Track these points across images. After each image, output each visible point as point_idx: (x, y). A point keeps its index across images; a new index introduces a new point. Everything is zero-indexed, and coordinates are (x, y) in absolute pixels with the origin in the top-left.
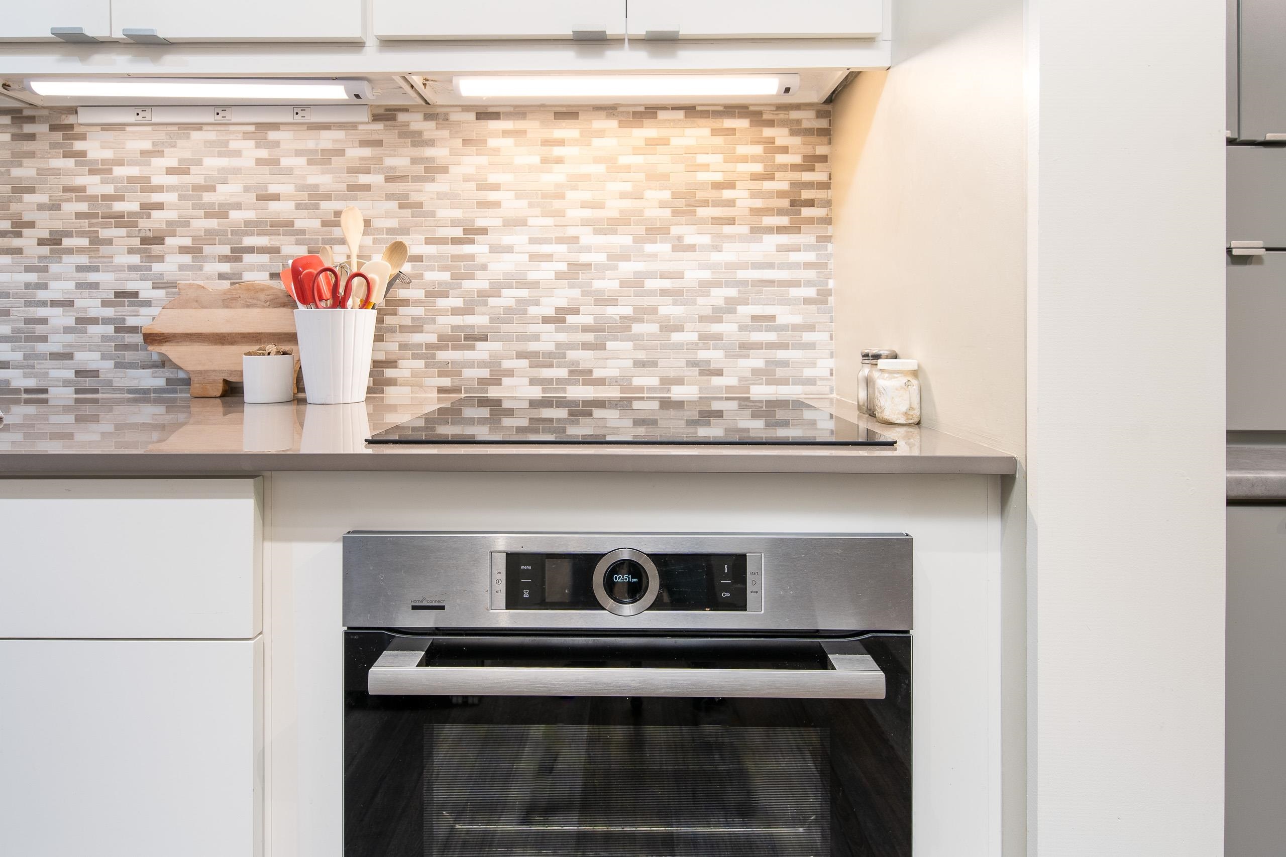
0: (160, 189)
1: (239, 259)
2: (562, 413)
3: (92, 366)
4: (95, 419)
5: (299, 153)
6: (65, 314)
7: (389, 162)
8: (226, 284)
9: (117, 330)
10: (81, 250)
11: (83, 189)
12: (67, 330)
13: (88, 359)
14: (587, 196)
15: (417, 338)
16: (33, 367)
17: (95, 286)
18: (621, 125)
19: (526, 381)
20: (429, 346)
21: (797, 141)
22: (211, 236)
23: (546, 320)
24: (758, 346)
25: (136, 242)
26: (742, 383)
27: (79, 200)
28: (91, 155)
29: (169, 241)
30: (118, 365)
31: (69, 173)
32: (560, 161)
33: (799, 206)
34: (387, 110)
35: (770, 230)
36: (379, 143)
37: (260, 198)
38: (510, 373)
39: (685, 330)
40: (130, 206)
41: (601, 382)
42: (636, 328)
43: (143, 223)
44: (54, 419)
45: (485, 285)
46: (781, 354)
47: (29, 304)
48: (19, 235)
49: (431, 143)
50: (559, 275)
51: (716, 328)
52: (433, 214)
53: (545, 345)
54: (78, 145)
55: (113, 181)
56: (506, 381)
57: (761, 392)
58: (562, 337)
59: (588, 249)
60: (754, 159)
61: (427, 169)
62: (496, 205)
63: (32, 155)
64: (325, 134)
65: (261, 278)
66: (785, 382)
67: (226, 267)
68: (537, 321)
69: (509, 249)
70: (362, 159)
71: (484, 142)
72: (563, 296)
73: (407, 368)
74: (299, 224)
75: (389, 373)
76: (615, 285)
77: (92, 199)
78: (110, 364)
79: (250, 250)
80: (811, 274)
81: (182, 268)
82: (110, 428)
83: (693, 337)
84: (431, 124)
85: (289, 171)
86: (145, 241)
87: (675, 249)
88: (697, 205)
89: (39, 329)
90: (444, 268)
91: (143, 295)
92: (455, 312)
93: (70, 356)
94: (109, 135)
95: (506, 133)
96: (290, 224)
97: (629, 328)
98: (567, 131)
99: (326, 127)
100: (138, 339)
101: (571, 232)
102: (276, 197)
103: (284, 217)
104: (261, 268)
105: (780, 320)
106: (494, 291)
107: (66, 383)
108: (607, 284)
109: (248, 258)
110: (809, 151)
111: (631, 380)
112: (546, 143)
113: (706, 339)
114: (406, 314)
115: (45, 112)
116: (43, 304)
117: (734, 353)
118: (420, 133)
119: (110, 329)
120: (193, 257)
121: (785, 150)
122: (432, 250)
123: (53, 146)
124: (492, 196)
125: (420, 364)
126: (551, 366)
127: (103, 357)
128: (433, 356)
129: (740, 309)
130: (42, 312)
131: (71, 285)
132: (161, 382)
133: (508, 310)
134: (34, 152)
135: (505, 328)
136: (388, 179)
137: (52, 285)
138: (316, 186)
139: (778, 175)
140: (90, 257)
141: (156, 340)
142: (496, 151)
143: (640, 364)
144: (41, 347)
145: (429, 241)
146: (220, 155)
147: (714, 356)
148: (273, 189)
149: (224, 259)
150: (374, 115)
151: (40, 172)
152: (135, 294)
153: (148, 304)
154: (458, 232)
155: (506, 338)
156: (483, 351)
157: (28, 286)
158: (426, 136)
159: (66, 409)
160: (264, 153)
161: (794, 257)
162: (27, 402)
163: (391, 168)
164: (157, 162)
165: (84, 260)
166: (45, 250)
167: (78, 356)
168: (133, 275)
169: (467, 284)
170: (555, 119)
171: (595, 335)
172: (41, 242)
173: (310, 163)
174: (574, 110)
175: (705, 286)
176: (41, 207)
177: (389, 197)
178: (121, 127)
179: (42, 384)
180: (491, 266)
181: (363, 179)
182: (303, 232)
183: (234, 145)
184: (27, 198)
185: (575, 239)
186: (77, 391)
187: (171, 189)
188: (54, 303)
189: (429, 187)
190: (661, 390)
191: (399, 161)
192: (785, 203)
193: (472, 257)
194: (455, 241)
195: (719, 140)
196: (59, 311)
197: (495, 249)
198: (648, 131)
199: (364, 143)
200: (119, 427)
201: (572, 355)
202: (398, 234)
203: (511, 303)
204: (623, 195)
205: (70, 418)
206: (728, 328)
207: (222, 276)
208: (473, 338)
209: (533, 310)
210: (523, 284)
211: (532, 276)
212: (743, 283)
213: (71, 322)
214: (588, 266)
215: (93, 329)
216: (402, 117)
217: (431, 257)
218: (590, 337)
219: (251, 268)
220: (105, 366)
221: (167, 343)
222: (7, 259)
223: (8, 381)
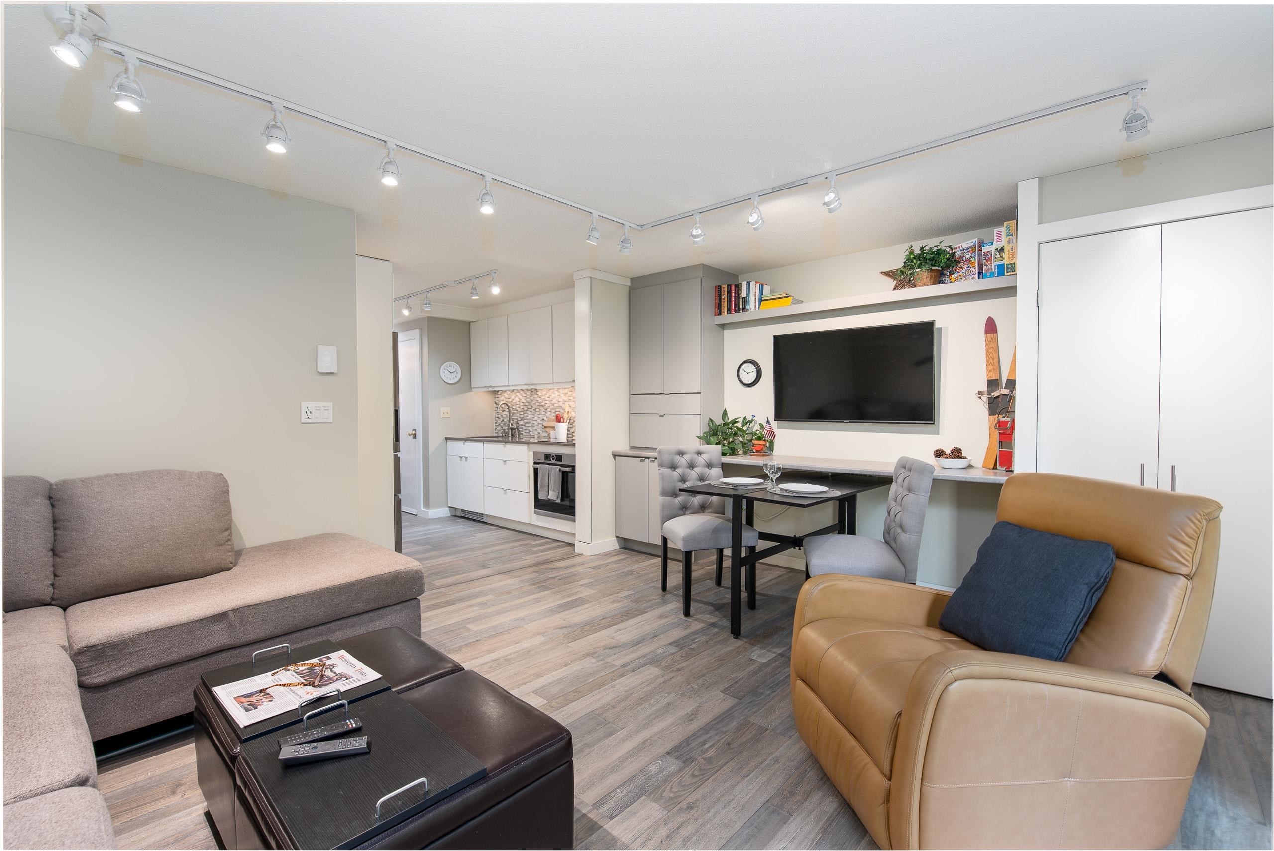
0: (547, 400)
9: (542, 425)
11: (538, 401)
13: (539, 430)
28: (539, 395)
29: (548, 410)
31: (537, 398)
37: (558, 402)
40: (543, 404)
48: (532, 409)
77: (539, 403)
86: (545, 410)
89: (534, 425)
102: (560, 402)
127: (541, 430)
131: (537, 418)
137: (535, 418)
141: (545, 428)
144: (534, 428)
148: (560, 400)
151: (534, 398)
152: (544, 419)
153: (545, 421)
157: (533, 418)
160: (559, 394)
168: (544, 416)
181: (570, 398)
183: (555, 392)
196: (536, 422)
213: (537, 424)
215: (540, 425)
220: (541, 432)
221: (547, 428)
222: (530, 413)
223: (531, 434)
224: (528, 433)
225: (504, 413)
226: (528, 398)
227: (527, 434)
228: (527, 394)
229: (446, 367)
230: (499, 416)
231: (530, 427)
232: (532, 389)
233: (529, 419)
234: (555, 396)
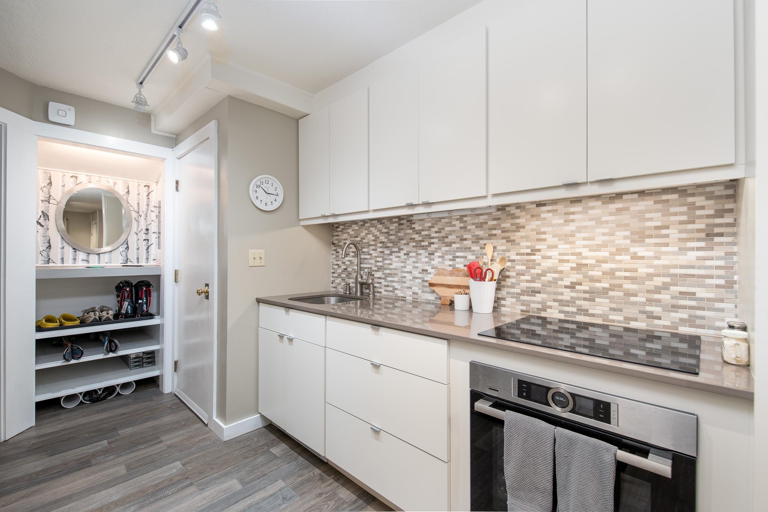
0: (433, 238)
1: (455, 260)
2: (574, 326)
3: (416, 291)
5: (473, 224)
6: (410, 275)
7: (503, 225)
8: (451, 268)
9: (423, 281)
10: (414, 257)
11: (414, 239)
12: (411, 280)
13: (415, 289)
14: (586, 235)
15: (513, 290)
16: (403, 290)
17: (417, 267)
18: (603, 203)
19: (557, 311)
20: (517, 294)
21: (711, 202)
22: (447, 253)
23: (566, 287)
24: (684, 307)
25: (427, 254)
26: (673, 325)
27: (413, 242)
28: (416, 229)
29: (436, 254)
30: (423, 292)
31: (411, 234)
32: (573, 221)
33: (712, 237)
34: (502, 207)
35: (692, 249)
36: (499, 219)
37: (461, 240)
38: (550, 307)
39: (638, 296)
40: (426, 243)
41: (593, 315)
42: (611, 293)
43: (429, 249)
44: (408, 306)
45: (539, 272)
46: (699, 313)
47: (402, 272)
48: (400, 252)
49: (518, 217)
50: (572, 269)
51: (657, 296)
52: (519, 244)
53: (566, 297)
54: (413, 226)
55: (422, 236)
56: (548, 310)
57: (685, 330)
58: (574, 295)
59: (586, 258)
60: (681, 214)
61: (517, 228)
62: (545, 240)
63: (402, 229)
64: (481, 217)
65: (461, 266)
66: (703, 327)
67: (451, 263)
68: (562, 287)
69: (550, 258)
70: (493, 225)
71: (540, 215)
72: (575, 277)
73: (509, 301)
74: (473, 248)
75: (503, 302)
76: (600, 273)
77: (416, 241)
79: (458, 257)
80: (722, 272)
81: (439, 262)
82: (421, 310)
83: (644, 300)
84: (519, 210)
85: (470, 230)
86: (429, 254)
87: (632, 258)
88: (645, 238)
89: (404, 280)
90: (523, 265)
91: (429, 271)
92: (528, 281)
93: (411, 288)
94: (421, 222)
95: (549, 211)
96: (470, 248)
97: (607, 293)
98: (577, 208)
99: (482, 214)
100: (427, 284)
101: (578, 250)
102: (466, 239)
103: (468, 246)
104: (461, 263)
105: (698, 295)
106: (544, 274)
107: (410, 296)
108: (597, 273)
109: (457, 260)
110: (720, 207)
111: (608, 316)
112: (566, 214)
113: (650, 301)
114: (509, 281)
115: (406, 217)
116: (405, 272)
117: (668, 310)
118: (514, 214)
119: (421, 281)
120: (442, 259)
121: (703, 208)
122: (518, 257)
123: (408, 226)
124: (543, 236)
125: (514, 300)
126: (569, 306)
127: (419, 289)
128: (519, 298)
129: (672, 288)
130: (405, 275)
131: (411, 267)
132: (433, 298)
133: (549, 282)
135: (548, 289)
136: (502, 232)
137: (407, 267)
138: (478, 235)
139: (697, 221)
140: (416, 259)
141: (432, 285)
142: (544, 219)
143: (612, 309)
144: (405, 285)
145: (517, 254)
146: (450, 226)
147: (656, 310)
148: (465, 237)
149: (451, 260)
150: (498, 209)
151: (405, 234)
152: (427, 270)
153: (430, 273)
154: (529, 251)
155: (549, 293)
156: (539, 297)
157: (402, 267)
158: (517, 215)
159: (410, 303)
160: (462, 225)
161: (708, 263)
162: (402, 300)
163: (504, 227)
164: (432, 229)
165: (414, 260)
166: (405, 257)
167: (413, 288)
168: (427, 264)
169: (532, 271)
170: (570, 204)
171: (589, 295)
172: (405, 254)
173: (476, 227)
174: (580, 199)
175: (650, 276)
176: (405, 244)
177: (503, 238)
178: (423, 220)
179: (405, 295)
180: (542, 264)
181: (494, 232)
182: (474, 251)
183: (453, 223)
184: (402, 242)
185: (580, 254)
186: (413, 298)
187: (436, 238)
188: (408, 272)
189: (518, 234)
190: (625, 323)
191: (506, 225)
192: (703, 235)
193: (534, 261)
194: (528, 254)
195: (659, 206)
196: (408, 274)
197: (544, 257)
198: (618, 205)
199: (494, 219)
200: (423, 310)
201: (578, 302)
202: (506, 252)
203: (551, 279)
204: (604, 234)
205: (411, 306)
207: (450, 266)
208: (535, 292)
209: (560, 283)
210: (556, 272)
211: (560, 269)
212: (675, 275)
213: (411, 278)
214: (586, 265)
215: (417, 280)
216: (507, 209)
217: (518, 260)
218: (587, 296)
219: (458, 263)
220: (420, 292)
221: (435, 287)
222: (397, 259)
223: (397, 294)
224: (391, 291)
225: (347, 259)
226: (391, 235)
227: (391, 294)
228: (391, 228)
229: (259, 183)
230: (340, 263)
231: (397, 282)
232: (401, 217)
233: (394, 269)
234: (454, 228)
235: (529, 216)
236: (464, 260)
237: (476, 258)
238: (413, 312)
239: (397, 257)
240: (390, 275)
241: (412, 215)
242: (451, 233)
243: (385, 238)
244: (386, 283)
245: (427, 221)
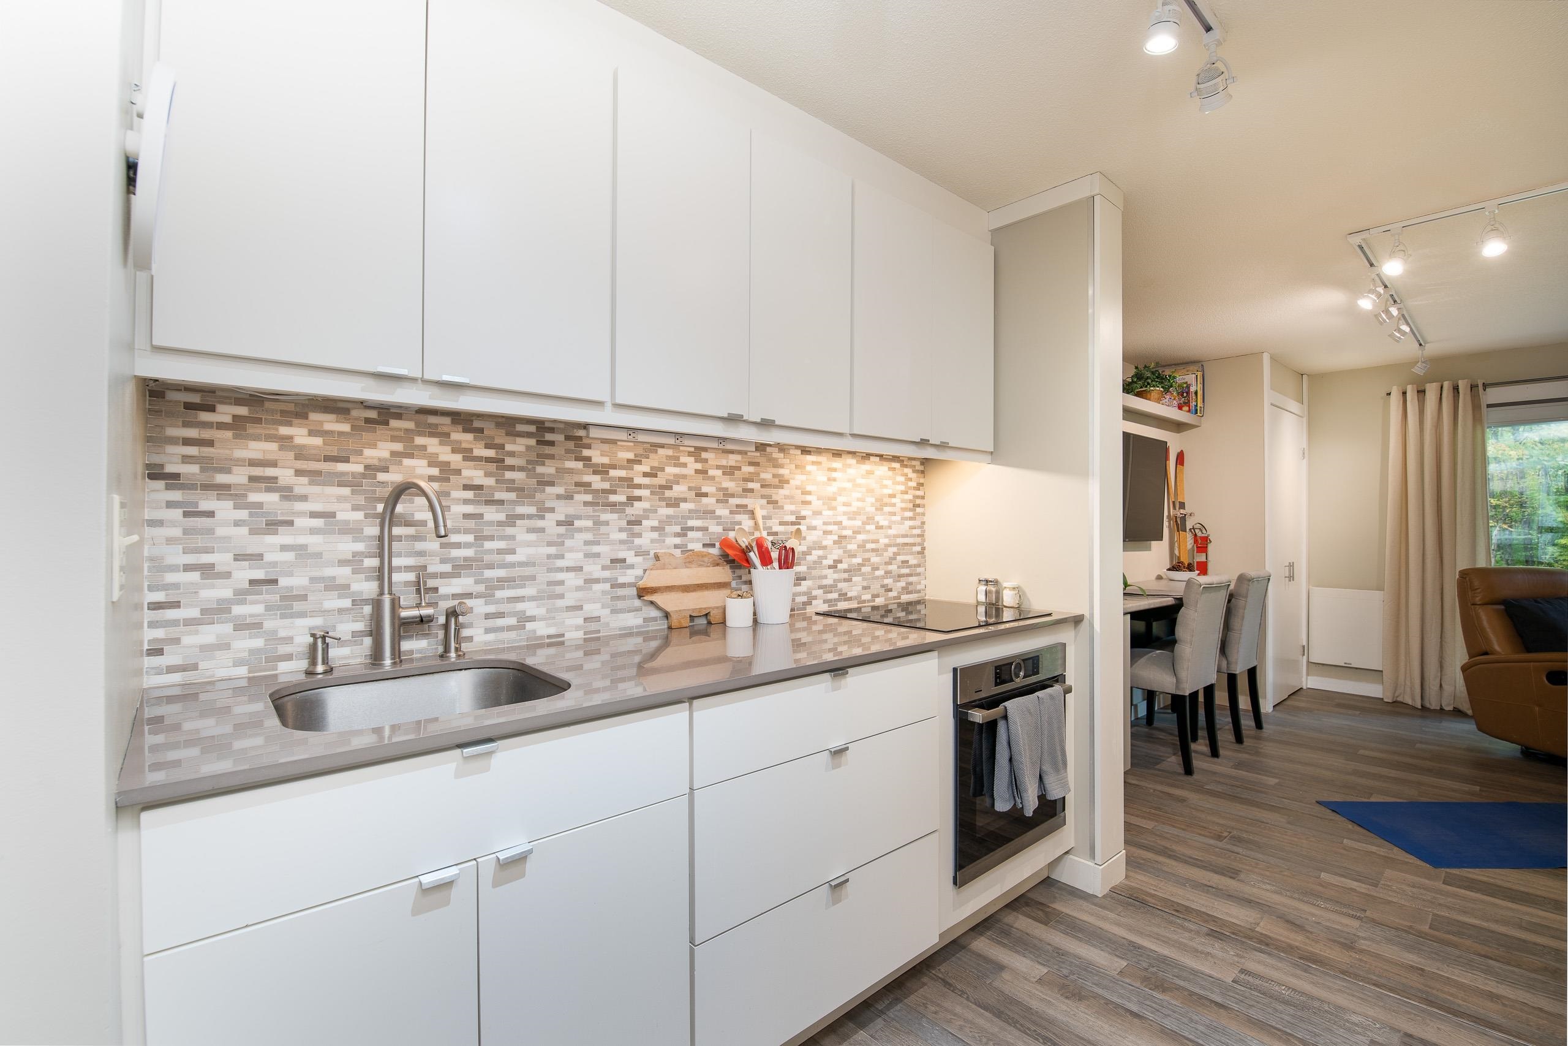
0: (639, 486)
1: (685, 535)
3: (595, 614)
4: (598, 652)
5: (718, 467)
6: (577, 577)
7: (763, 476)
8: (679, 552)
9: (612, 586)
10: (587, 529)
11: (589, 484)
12: (578, 589)
13: (592, 609)
14: (845, 499)
16: (554, 618)
17: (598, 555)
18: (857, 462)
19: (821, 602)
21: (914, 475)
22: (669, 520)
24: (903, 576)
25: (624, 523)
26: (898, 595)
27: (586, 492)
29: (645, 523)
32: (835, 480)
33: (915, 507)
34: (761, 445)
35: (906, 519)
36: (757, 464)
37: (697, 495)
38: (815, 598)
39: (880, 570)
40: (620, 498)
41: (850, 599)
42: (863, 569)
43: (629, 510)
46: (911, 579)
47: (549, 570)
48: (542, 518)
49: (781, 466)
50: (835, 542)
51: (890, 568)
52: (782, 507)
53: (828, 582)
54: (586, 453)
55: (610, 479)
57: (905, 598)
58: (836, 576)
59: (845, 528)
60: (902, 483)
61: (780, 481)
62: (809, 503)
63: (552, 457)
64: (731, 456)
65: (697, 547)
66: (912, 592)
67: (678, 540)
68: (826, 568)
69: (815, 528)
70: (749, 473)
71: (804, 467)
72: (836, 554)
74: (718, 512)
76: (855, 547)
77: (595, 492)
78: (607, 611)
79: (692, 529)
80: (918, 540)
81: (653, 541)
83: (882, 573)
84: (781, 455)
85: (713, 478)
86: (629, 523)
87: (876, 528)
88: (884, 506)
89: (558, 589)
91: (629, 561)
93: (580, 608)
94: (606, 447)
95: (813, 463)
96: (713, 512)
97: (860, 570)
98: (837, 464)
99: (732, 452)
101: (839, 519)
102: (706, 495)
103: (710, 508)
104: (698, 540)
105: (910, 563)
107: (577, 628)
108: (852, 547)
109: (691, 534)
111: (861, 597)
112: (829, 469)
113: (887, 574)
115: (562, 426)
116: (561, 570)
117: (896, 580)
118: (776, 459)
119: (607, 586)
120: (659, 534)
121: (911, 480)
123: (568, 451)
124: (808, 498)
127: (603, 607)
129: (897, 558)
130: (560, 576)
131: (581, 555)
133: (815, 562)
134: (554, 455)
136: (762, 486)
137: (567, 555)
139: (910, 491)
140: (594, 535)
141: (649, 592)
142: (809, 473)
144: (560, 603)
146: (675, 465)
147: (888, 581)
148: (704, 489)
149: (677, 535)
150: (755, 447)
152: (624, 561)
153: (632, 567)
154: (793, 518)
155: (814, 578)
157: (549, 557)
158: (780, 461)
159: (578, 647)
160: (699, 466)
162: (550, 645)
163: (764, 479)
164: (637, 467)
165: (589, 536)
166: (562, 530)
167: (586, 607)
168: (623, 547)
170: (832, 457)
171: (848, 574)
172: (559, 523)
173: (724, 474)
174: (840, 453)
175: (886, 547)
176: (559, 497)
177: (763, 497)
178: (614, 442)
179: (560, 631)
181: (751, 485)
183: (683, 459)
184: (549, 489)
185: (841, 523)
186: (585, 634)
187: (646, 487)
188: (569, 569)
189: (781, 491)
192: (911, 505)
195: (891, 473)
196: (572, 575)
197: (809, 528)
198: (866, 467)
199: (751, 464)
201: (839, 586)
204: (858, 500)
206: (893, 567)
207: (676, 546)
209: (824, 562)
210: (821, 547)
211: (825, 543)
212: (899, 545)
213: (581, 582)
214: (845, 537)
215: (597, 587)
216: (769, 449)
218: (846, 575)
219: (692, 541)
220: (605, 613)
221: (656, 594)
222: (532, 537)
223: (534, 631)
224: (510, 628)
226: (512, 468)
227: (512, 635)
228: (509, 447)
230: (216, 558)
231: (532, 599)
232: (547, 425)
233: (521, 564)
234: (683, 471)
235: (793, 466)
236: (703, 535)
237: (724, 530)
238: (586, 667)
239: (530, 530)
240: (503, 583)
241: (585, 426)
242: (678, 479)
243: (487, 475)
244: (491, 609)
245: (622, 446)
